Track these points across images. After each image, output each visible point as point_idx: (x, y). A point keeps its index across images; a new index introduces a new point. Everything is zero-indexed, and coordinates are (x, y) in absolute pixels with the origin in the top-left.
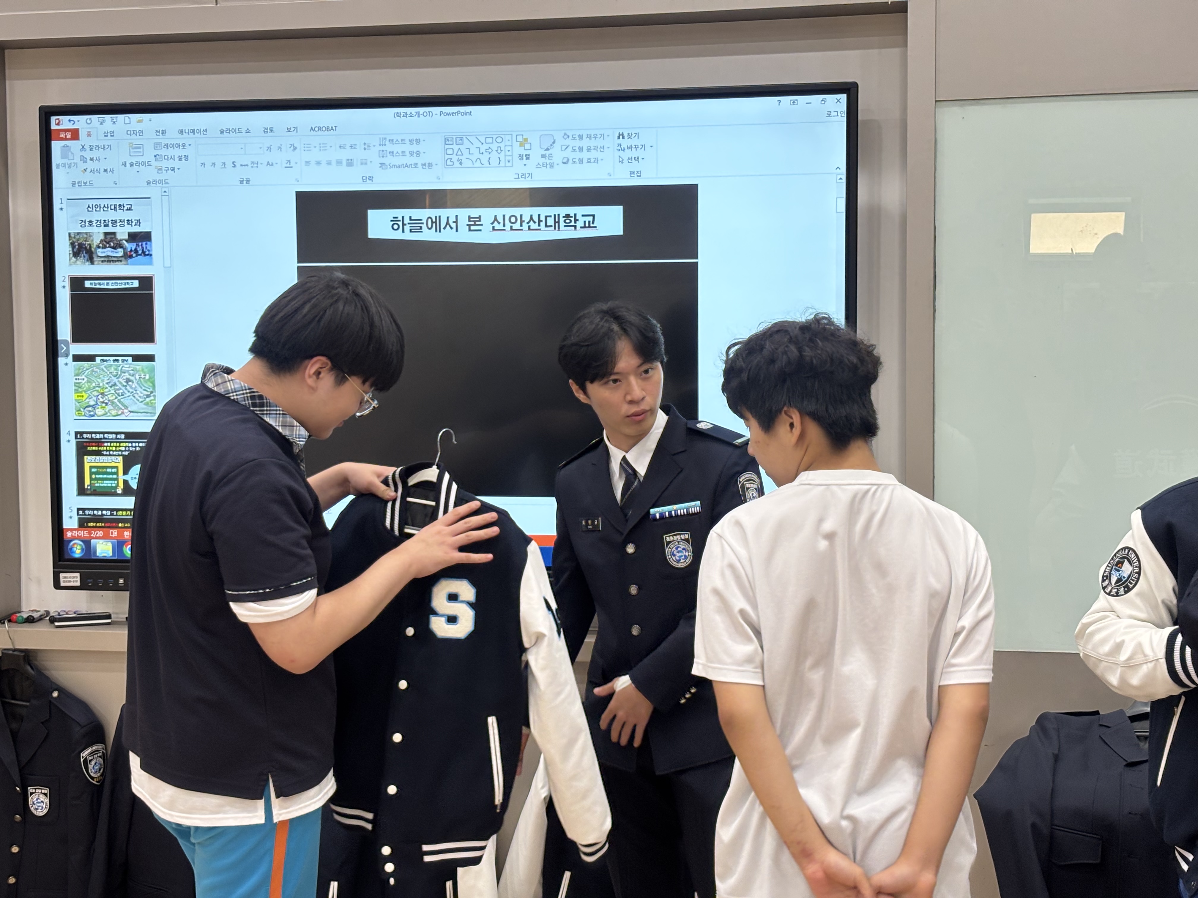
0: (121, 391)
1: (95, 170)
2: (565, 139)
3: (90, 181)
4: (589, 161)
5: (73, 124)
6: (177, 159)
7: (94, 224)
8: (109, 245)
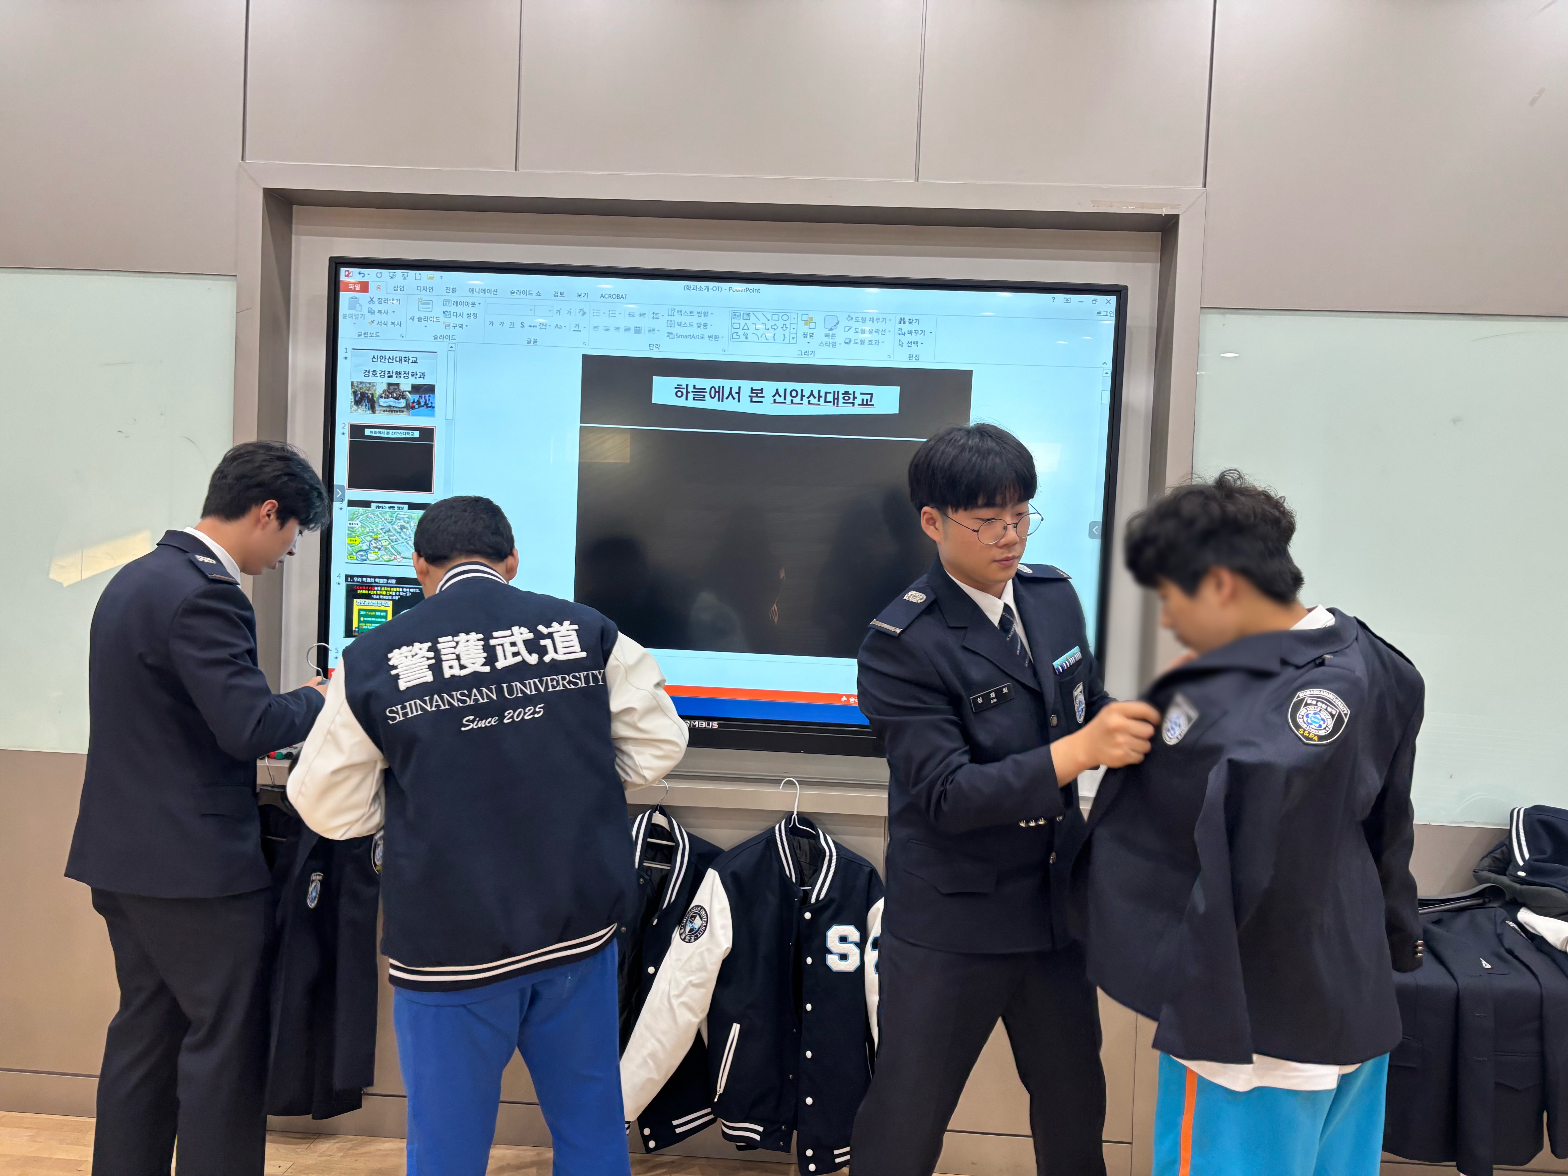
0: (395, 537)
1: (383, 322)
2: (849, 321)
3: (376, 333)
4: (870, 343)
5: (363, 277)
6: (465, 316)
7: (378, 375)
8: (392, 395)
